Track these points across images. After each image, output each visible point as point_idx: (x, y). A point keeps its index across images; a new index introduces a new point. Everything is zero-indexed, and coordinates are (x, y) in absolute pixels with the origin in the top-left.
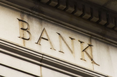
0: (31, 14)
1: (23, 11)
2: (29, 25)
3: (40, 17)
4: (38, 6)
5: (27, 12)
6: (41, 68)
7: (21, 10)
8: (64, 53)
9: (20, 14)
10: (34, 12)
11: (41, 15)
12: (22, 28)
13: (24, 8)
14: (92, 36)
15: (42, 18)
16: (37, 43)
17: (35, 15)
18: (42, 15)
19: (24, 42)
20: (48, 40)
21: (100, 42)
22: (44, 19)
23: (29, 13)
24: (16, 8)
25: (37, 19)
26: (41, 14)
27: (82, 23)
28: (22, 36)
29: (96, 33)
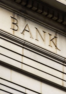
4: (24, 9)
6: (23, 49)
10: (22, 13)
14: (57, 31)
16: (22, 33)
20: (29, 32)
23: (18, 13)
27: (51, 22)
28: (12, 28)
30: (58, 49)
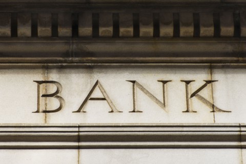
0: (64, 64)
1: (46, 64)
2: (62, 84)
3: (85, 64)
4: (75, 46)
5: (55, 63)
6: (79, 152)
7: (43, 64)
8: (141, 112)
9: (42, 72)
10: (70, 59)
11: (87, 60)
12: (43, 94)
13: (46, 58)
14: (212, 64)
15: (90, 64)
17: (75, 64)
18: (89, 58)
19: (46, 117)
20: (107, 99)
21: (235, 70)
22: (96, 64)
23: (60, 64)
24: (30, 63)
25: (81, 70)
26: (85, 59)
28: (42, 108)
29: (222, 57)
30: (220, 110)
